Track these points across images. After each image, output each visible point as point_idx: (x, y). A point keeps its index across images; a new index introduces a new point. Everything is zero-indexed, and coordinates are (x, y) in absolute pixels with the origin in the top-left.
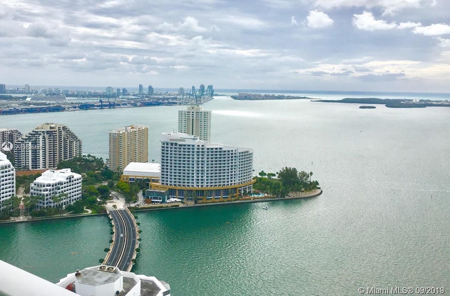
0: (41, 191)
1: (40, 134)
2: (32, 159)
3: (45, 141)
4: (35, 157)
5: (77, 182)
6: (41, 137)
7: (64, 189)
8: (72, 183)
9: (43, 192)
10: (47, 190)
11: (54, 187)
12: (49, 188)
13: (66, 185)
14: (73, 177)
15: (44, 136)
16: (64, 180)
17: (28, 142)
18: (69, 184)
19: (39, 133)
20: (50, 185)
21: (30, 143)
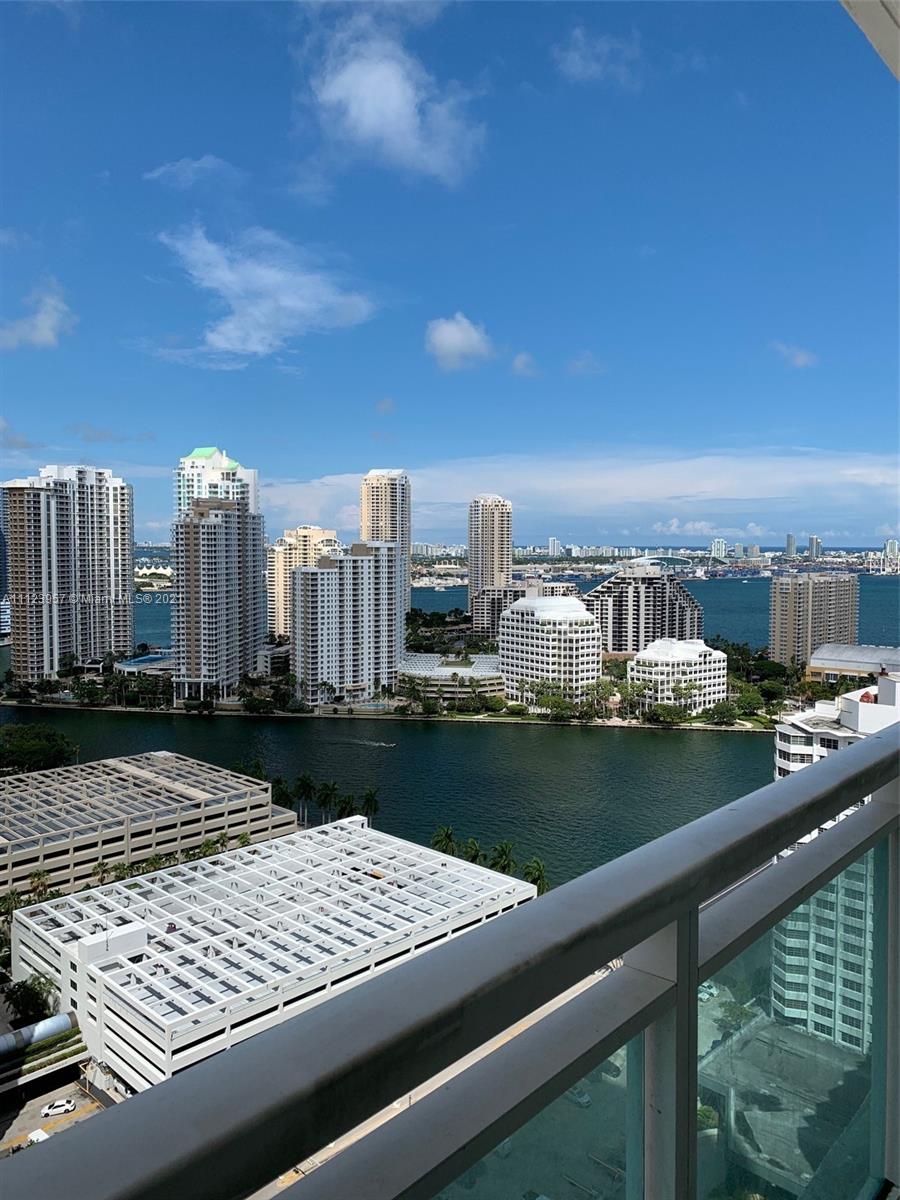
0: (650, 673)
1: (630, 584)
2: (614, 632)
3: (638, 597)
4: (619, 628)
5: (717, 665)
6: (631, 589)
7: (693, 676)
8: (708, 667)
9: (654, 677)
10: (662, 674)
11: (676, 669)
12: (666, 669)
13: (698, 667)
14: (710, 655)
15: (636, 588)
16: (695, 658)
17: (606, 598)
18: (703, 667)
19: (628, 581)
20: (667, 665)
21: (611, 600)
